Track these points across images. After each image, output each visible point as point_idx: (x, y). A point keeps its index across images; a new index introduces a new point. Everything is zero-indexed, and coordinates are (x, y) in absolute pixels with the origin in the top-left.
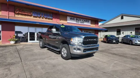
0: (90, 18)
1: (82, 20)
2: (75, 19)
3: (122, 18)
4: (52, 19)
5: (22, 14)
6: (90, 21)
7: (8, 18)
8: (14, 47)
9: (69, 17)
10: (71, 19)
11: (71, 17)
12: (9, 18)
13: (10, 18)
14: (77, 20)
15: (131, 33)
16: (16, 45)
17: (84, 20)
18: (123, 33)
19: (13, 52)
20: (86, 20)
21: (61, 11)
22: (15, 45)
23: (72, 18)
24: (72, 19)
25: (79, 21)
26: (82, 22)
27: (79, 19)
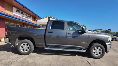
0: (31, 13)
1: (26, 15)
2: (21, 12)
6: (31, 17)
11: (17, 9)
14: (22, 13)
17: (27, 16)
20: (29, 15)
23: (18, 10)
24: (18, 12)
25: (24, 15)
26: (27, 17)
27: (24, 13)
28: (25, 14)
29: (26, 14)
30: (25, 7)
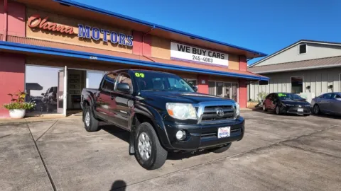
0: (226, 48)
1: (207, 53)
2: (191, 48)
3: (303, 50)
4: (131, 48)
5: (47, 31)
6: (226, 56)
7: (4, 40)
8: (23, 131)
9: (176, 44)
10: (179, 50)
11: (180, 45)
12: (9, 41)
13: (11, 40)
14: (194, 52)
15: (331, 87)
16: (27, 123)
17: (211, 54)
18: (309, 87)
19: (19, 152)
20: (216, 53)
21: (158, 27)
22: (23, 123)
23: (183, 46)
24: (183, 51)
25: (200, 54)
26: (208, 57)
27: (200, 49)
28: (204, 53)
29: (207, 51)
30: (193, 37)
